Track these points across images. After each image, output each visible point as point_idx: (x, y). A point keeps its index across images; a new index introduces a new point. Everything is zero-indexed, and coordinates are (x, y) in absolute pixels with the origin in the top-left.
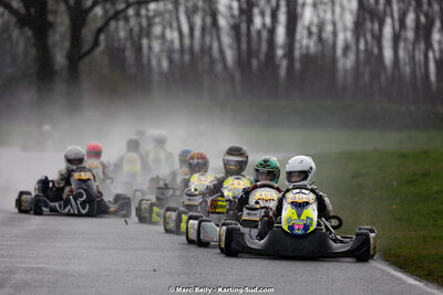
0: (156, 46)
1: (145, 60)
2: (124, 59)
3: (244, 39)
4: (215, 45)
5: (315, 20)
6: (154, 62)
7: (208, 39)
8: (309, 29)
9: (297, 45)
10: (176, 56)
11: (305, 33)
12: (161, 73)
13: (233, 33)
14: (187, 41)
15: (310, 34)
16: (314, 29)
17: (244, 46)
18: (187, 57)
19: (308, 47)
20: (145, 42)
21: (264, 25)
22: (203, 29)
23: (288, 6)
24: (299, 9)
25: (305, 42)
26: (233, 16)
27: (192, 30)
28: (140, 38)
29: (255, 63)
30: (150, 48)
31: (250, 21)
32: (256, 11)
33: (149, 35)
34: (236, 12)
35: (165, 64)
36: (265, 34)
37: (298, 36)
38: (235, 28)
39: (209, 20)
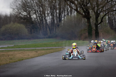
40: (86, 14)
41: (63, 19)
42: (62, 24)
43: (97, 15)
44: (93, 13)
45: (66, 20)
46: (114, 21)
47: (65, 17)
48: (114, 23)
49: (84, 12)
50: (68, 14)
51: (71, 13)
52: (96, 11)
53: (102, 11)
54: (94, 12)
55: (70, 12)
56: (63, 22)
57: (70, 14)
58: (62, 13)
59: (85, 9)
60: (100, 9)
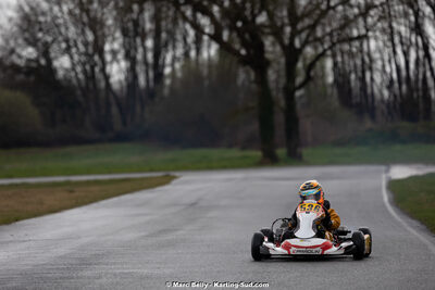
0: (378, 78)
1: (369, 91)
2: (350, 90)
4: (428, 74)
6: (376, 91)
7: (421, 70)
10: (396, 85)
12: (382, 100)
14: (404, 73)
18: (404, 87)
20: (368, 75)
22: (417, 60)
27: (407, 63)
28: (363, 72)
30: (372, 79)
33: (371, 69)
35: (386, 93)
39: (421, 53)
40: (252, 52)
41: (168, 70)
42: (166, 92)
43: (292, 54)
44: (278, 48)
45: (179, 74)
46: (353, 76)
47: (177, 65)
48: (353, 84)
49: (244, 44)
50: (186, 54)
51: (199, 50)
52: (287, 41)
53: (311, 39)
54: (282, 44)
55: (193, 46)
56: (168, 82)
57: (193, 53)
58: (167, 51)
59: (247, 36)
60: (304, 35)
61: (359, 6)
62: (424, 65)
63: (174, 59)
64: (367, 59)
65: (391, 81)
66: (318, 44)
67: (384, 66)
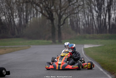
0: (81, 23)
1: (79, 26)
2: (74, 26)
3: (99, 21)
4: (93, 22)
5: (114, 17)
6: (80, 26)
7: (92, 21)
8: (113, 19)
9: (111, 22)
10: (85, 25)
11: (112, 19)
12: (82, 29)
13: (97, 20)
14: (87, 22)
15: (113, 20)
16: (114, 19)
17: (99, 23)
18: (87, 26)
19: (113, 23)
20: (78, 22)
21: (103, 18)
22: (91, 19)
23: (109, 14)
24: (111, 15)
25: (112, 21)
26: (97, 16)
27: (88, 19)
28: (77, 22)
29: (102, 26)
30: (79, 24)
31: (101, 17)
32: (102, 15)
33: (79, 21)
34: (98, 15)
35: (83, 27)
36: (104, 20)
37: (111, 20)
38: (98, 19)
39: (92, 17)
40: (50, 16)
41: (29, 20)
42: (29, 26)
43: (60, 17)
45: (32, 21)
46: (75, 23)
47: (31, 19)
49: (48, 14)
50: (34, 16)
51: (37, 16)
52: (59, 14)
53: (65, 13)
54: (58, 14)
55: (35, 14)
56: (29, 23)
57: (35, 16)
58: (29, 15)
59: (49, 12)
60: (63, 12)
61: (76, 5)
62: (92, 20)
63: (31, 17)
64: (78, 18)
65: (84, 24)
66: (66, 14)
67: (82, 20)
